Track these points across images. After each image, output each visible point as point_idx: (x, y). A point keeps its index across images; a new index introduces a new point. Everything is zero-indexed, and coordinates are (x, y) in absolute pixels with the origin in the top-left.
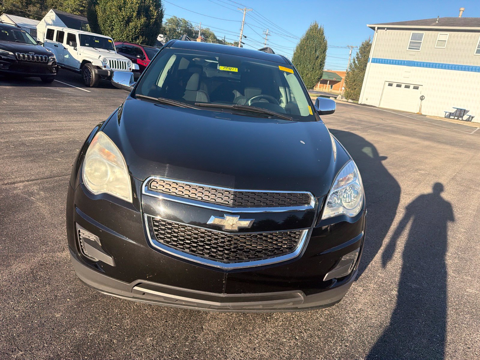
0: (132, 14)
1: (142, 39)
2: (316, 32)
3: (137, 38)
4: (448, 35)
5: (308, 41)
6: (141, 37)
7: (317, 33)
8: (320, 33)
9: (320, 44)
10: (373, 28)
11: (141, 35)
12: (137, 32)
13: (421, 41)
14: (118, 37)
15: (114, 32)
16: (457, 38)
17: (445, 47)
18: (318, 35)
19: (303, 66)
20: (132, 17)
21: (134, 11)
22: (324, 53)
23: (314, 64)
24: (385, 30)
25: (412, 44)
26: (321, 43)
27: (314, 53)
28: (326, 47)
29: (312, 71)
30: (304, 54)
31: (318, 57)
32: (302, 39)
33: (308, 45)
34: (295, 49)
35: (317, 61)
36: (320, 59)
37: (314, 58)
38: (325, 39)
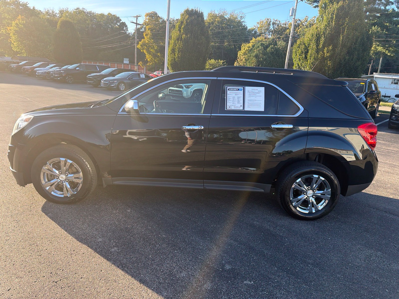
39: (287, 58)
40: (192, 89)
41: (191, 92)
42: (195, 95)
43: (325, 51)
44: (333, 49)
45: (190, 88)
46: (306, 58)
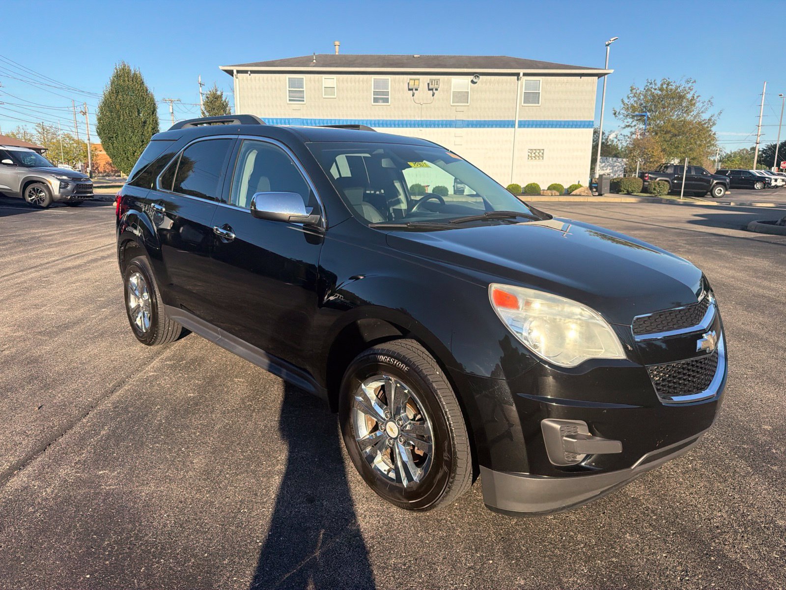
2: (131, 79)
4: (335, 79)
5: (120, 97)
7: (132, 81)
8: (137, 80)
9: (143, 100)
10: (231, 73)
13: (303, 90)
16: (347, 83)
17: (335, 97)
18: (135, 85)
19: (123, 139)
22: (154, 115)
23: (142, 134)
24: (248, 74)
25: (291, 94)
26: (144, 98)
27: (137, 115)
28: (155, 104)
29: (142, 146)
30: (120, 119)
31: (145, 122)
32: (107, 93)
33: (123, 102)
34: (98, 110)
35: (146, 128)
36: (151, 125)
37: (139, 124)
38: (148, 92)
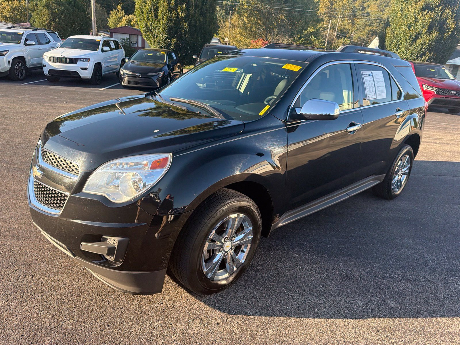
0: (422, 30)
1: (429, 56)
3: (424, 54)
6: (427, 53)
11: (428, 51)
12: (424, 48)
14: (403, 55)
15: (399, 51)
20: (421, 34)
21: (424, 27)
39: (94, 12)
40: (9, 57)
41: (9, 61)
42: (16, 67)
43: (179, 11)
44: (188, 9)
45: (6, 55)
46: (156, 16)
